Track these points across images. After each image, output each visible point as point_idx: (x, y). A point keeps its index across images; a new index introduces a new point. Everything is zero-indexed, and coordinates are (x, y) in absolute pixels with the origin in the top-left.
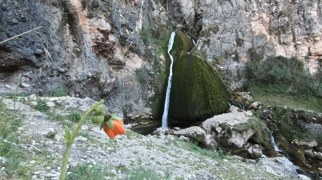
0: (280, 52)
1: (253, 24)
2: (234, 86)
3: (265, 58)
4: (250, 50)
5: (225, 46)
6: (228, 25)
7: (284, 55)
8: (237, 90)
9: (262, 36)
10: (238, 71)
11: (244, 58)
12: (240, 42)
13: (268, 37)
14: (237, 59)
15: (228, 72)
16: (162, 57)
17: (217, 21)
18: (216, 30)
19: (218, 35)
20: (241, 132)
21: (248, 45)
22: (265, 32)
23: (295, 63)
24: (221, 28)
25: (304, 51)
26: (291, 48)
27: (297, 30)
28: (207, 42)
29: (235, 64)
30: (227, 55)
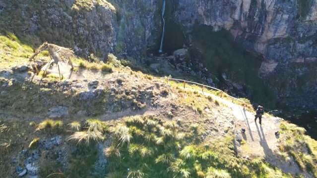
0: (206, 23)
1: (199, 10)
2: (188, 32)
3: (200, 24)
4: (196, 20)
5: (187, 17)
6: (189, 8)
7: (207, 24)
8: (189, 33)
9: (201, 16)
10: (190, 27)
11: (193, 22)
12: (192, 16)
13: (203, 16)
14: (190, 22)
15: (186, 27)
16: (160, 23)
17: (185, 5)
18: (184, 9)
19: (184, 12)
20: (182, 58)
21: (195, 17)
22: (203, 14)
23: (211, 27)
24: (186, 9)
25: (214, 24)
26: (210, 23)
27: (212, 18)
28: (180, 14)
29: (189, 24)
30: (187, 20)
